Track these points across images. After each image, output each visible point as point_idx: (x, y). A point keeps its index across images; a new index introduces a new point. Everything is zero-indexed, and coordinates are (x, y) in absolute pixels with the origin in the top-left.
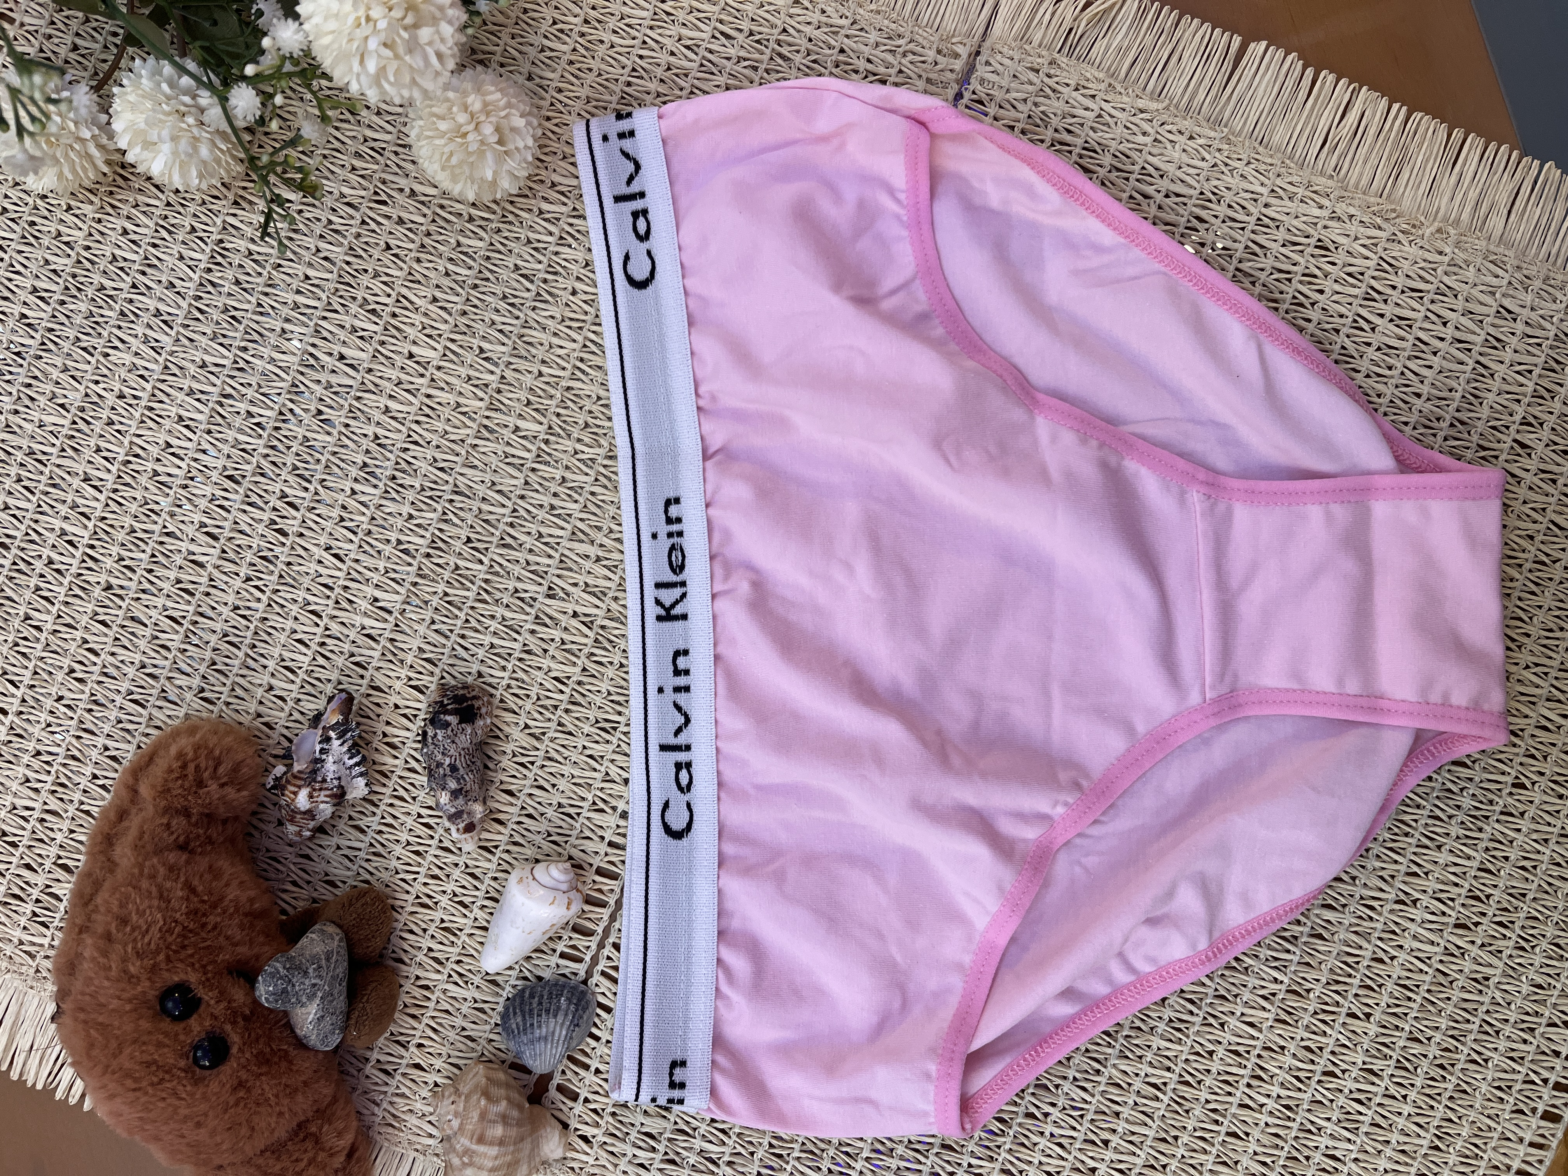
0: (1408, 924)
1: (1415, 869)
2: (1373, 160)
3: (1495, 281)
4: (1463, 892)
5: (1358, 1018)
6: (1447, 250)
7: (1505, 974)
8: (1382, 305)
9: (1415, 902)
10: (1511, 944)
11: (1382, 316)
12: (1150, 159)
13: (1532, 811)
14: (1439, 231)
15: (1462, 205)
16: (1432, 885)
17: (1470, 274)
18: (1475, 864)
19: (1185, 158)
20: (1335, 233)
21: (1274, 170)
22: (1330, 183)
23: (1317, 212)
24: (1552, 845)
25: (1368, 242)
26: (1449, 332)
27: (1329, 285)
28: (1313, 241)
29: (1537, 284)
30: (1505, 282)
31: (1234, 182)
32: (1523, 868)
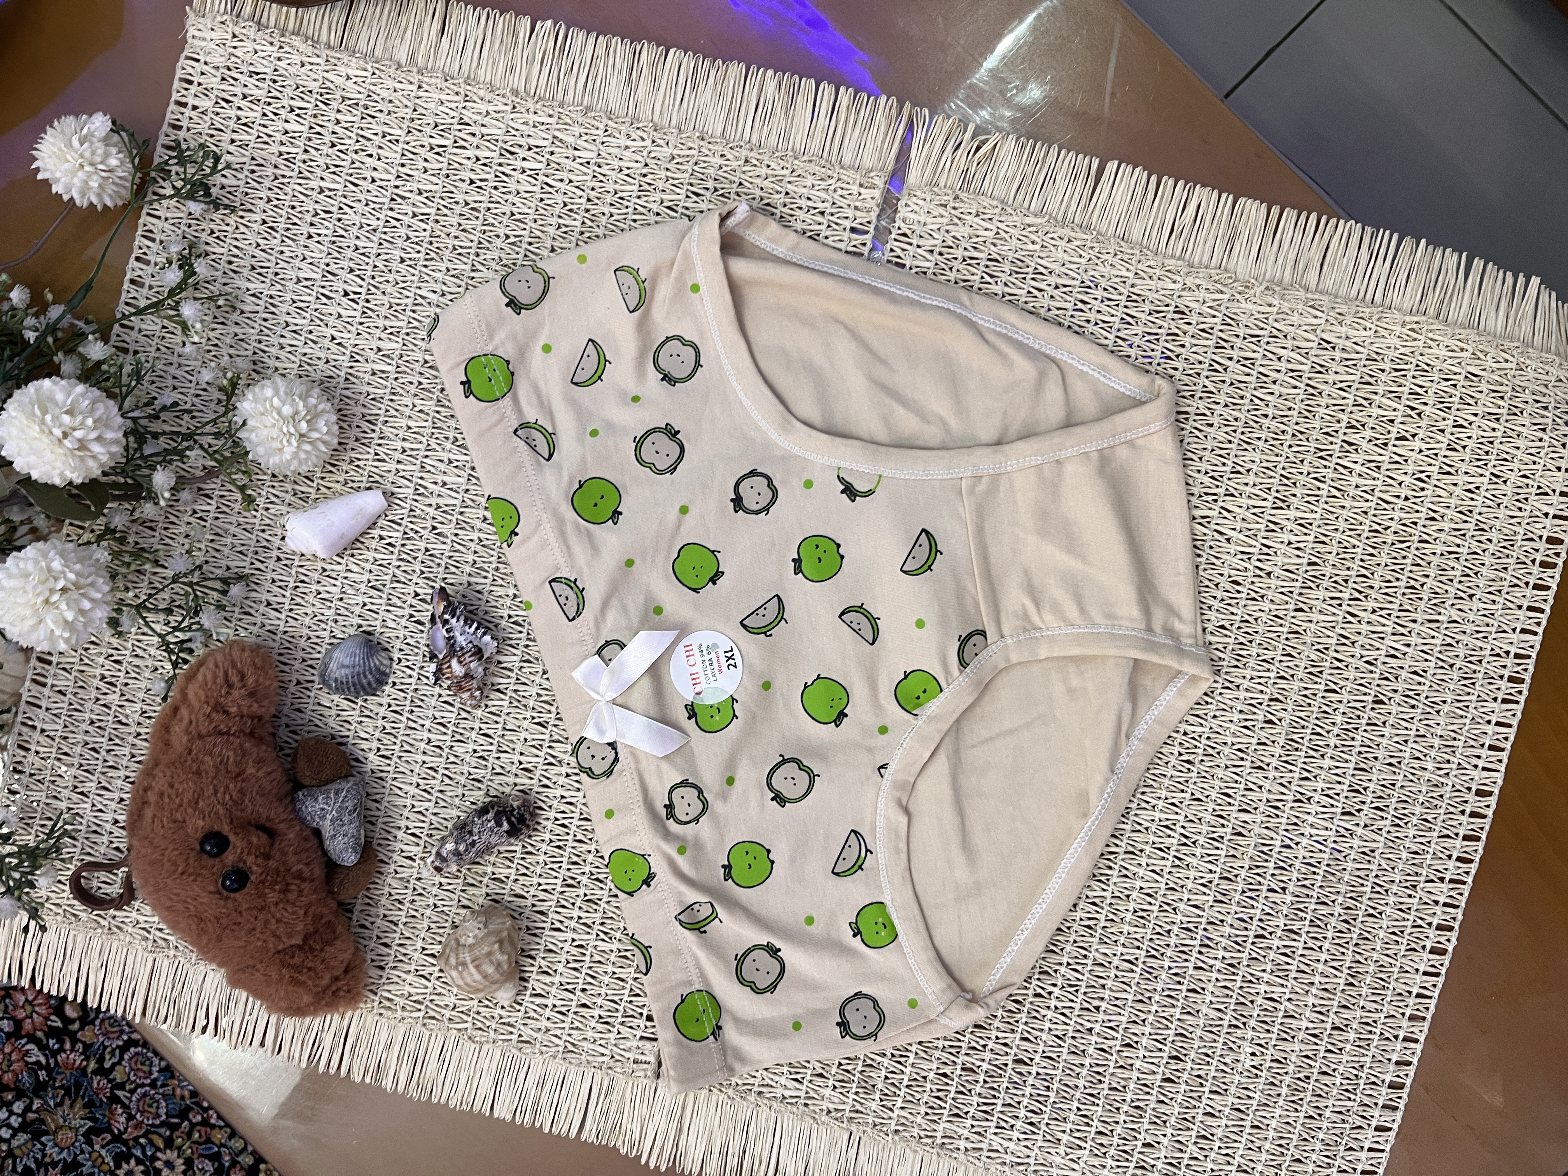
0: (1305, 817)
1: (1306, 774)
2: (1211, 241)
3: (1315, 321)
4: (1345, 787)
5: (1275, 891)
6: (1275, 302)
7: (1386, 846)
8: (1230, 351)
9: (1309, 799)
10: (1388, 822)
11: (1231, 359)
12: (1040, 261)
13: (1391, 720)
14: (1267, 288)
15: (1284, 266)
16: (1320, 785)
17: (1295, 319)
18: (1352, 765)
19: (1067, 258)
20: (1188, 300)
21: (1135, 258)
22: (1180, 263)
23: (1172, 286)
24: (1410, 745)
25: (1214, 304)
26: (1283, 365)
27: (1187, 341)
28: (1171, 309)
29: (1348, 320)
30: (1323, 321)
31: (1106, 270)
32: (1390, 764)
